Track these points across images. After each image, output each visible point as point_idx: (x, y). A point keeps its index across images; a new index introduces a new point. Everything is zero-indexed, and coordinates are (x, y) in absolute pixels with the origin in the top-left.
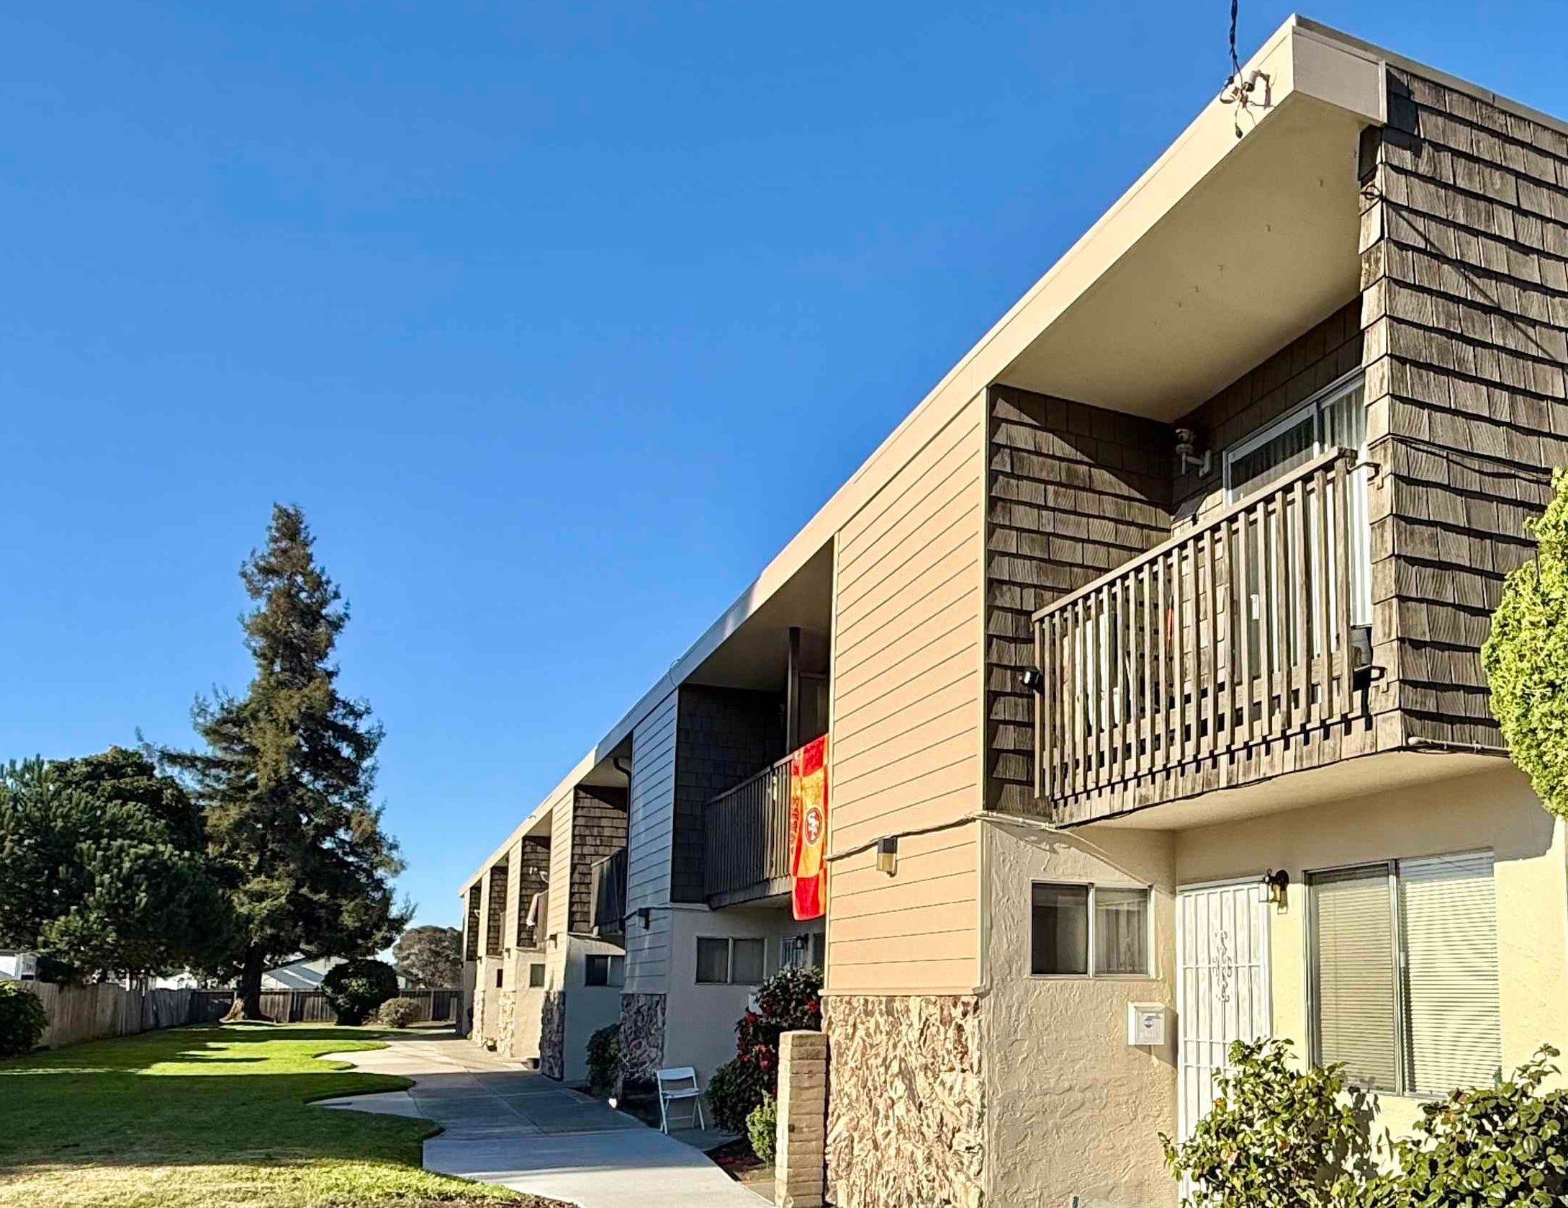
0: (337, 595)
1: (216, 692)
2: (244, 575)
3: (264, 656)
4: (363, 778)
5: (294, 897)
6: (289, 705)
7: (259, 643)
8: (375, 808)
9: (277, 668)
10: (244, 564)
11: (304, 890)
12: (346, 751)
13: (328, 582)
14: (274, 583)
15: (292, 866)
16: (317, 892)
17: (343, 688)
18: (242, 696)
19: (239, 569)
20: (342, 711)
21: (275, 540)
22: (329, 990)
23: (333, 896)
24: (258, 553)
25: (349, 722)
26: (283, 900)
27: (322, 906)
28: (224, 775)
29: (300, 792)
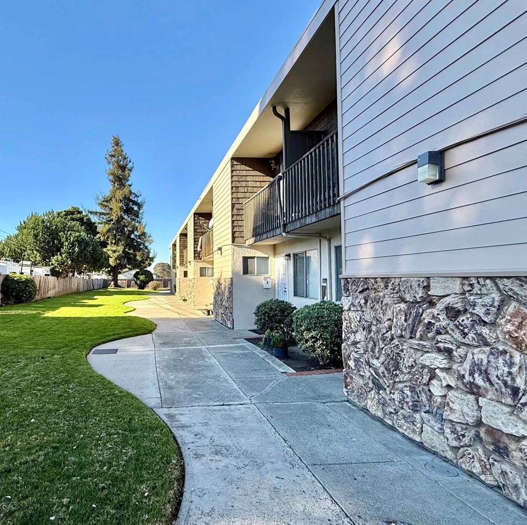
0: (130, 162)
1: (101, 193)
2: (106, 158)
3: (112, 181)
4: (140, 216)
5: (124, 251)
6: (119, 195)
7: (111, 177)
8: (144, 224)
9: (116, 185)
10: (106, 155)
11: (127, 250)
12: (136, 208)
13: (128, 158)
14: (114, 159)
15: (123, 242)
16: (130, 250)
17: (133, 189)
18: (108, 194)
19: (105, 157)
20: (134, 196)
21: (113, 147)
22: (135, 279)
23: (134, 251)
24: (109, 151)
25: (136, 199)
26: (121, 252)
27: (132, 254)
28: (105, 217)
29: (124, 221)
